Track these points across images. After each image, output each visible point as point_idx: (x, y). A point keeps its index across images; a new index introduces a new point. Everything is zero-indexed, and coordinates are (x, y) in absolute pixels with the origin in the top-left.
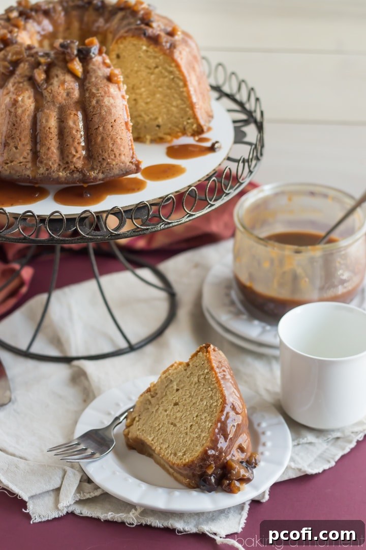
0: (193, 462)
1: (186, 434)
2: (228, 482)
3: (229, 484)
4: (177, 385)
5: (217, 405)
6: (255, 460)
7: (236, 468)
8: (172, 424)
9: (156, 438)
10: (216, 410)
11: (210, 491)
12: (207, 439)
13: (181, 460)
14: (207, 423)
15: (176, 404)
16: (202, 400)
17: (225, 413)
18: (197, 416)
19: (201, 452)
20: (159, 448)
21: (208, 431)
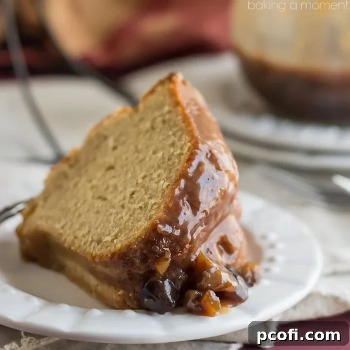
0: (129, 247)
1: (123, 207)
2: (196, 292)
3: (198, 298)
4: (116, 140)
5: (180, 155)
6: (253, 273)
7: (212, 267)
8: (99, 198)
9: (69, 224)
10: (180, 161)
11: (161, 312)
12: (159, 207)
13: (109, 248)
14: (162, 182)
15: (111, 168)
16: (154, 153)
17: (195, 164)
18: (144, 178)
19: (145, 229)
20: (72, 238)
21: (162, 195)
